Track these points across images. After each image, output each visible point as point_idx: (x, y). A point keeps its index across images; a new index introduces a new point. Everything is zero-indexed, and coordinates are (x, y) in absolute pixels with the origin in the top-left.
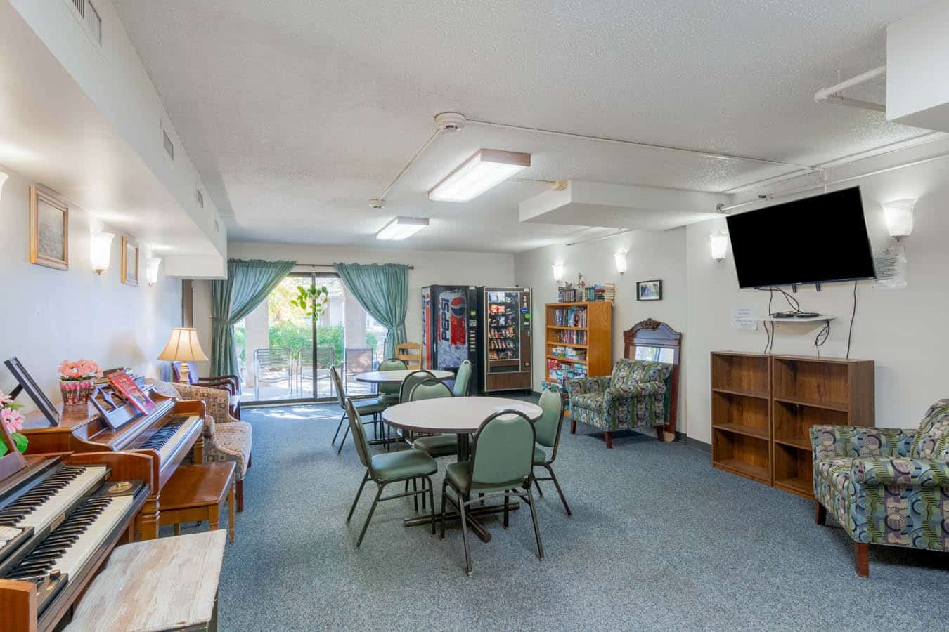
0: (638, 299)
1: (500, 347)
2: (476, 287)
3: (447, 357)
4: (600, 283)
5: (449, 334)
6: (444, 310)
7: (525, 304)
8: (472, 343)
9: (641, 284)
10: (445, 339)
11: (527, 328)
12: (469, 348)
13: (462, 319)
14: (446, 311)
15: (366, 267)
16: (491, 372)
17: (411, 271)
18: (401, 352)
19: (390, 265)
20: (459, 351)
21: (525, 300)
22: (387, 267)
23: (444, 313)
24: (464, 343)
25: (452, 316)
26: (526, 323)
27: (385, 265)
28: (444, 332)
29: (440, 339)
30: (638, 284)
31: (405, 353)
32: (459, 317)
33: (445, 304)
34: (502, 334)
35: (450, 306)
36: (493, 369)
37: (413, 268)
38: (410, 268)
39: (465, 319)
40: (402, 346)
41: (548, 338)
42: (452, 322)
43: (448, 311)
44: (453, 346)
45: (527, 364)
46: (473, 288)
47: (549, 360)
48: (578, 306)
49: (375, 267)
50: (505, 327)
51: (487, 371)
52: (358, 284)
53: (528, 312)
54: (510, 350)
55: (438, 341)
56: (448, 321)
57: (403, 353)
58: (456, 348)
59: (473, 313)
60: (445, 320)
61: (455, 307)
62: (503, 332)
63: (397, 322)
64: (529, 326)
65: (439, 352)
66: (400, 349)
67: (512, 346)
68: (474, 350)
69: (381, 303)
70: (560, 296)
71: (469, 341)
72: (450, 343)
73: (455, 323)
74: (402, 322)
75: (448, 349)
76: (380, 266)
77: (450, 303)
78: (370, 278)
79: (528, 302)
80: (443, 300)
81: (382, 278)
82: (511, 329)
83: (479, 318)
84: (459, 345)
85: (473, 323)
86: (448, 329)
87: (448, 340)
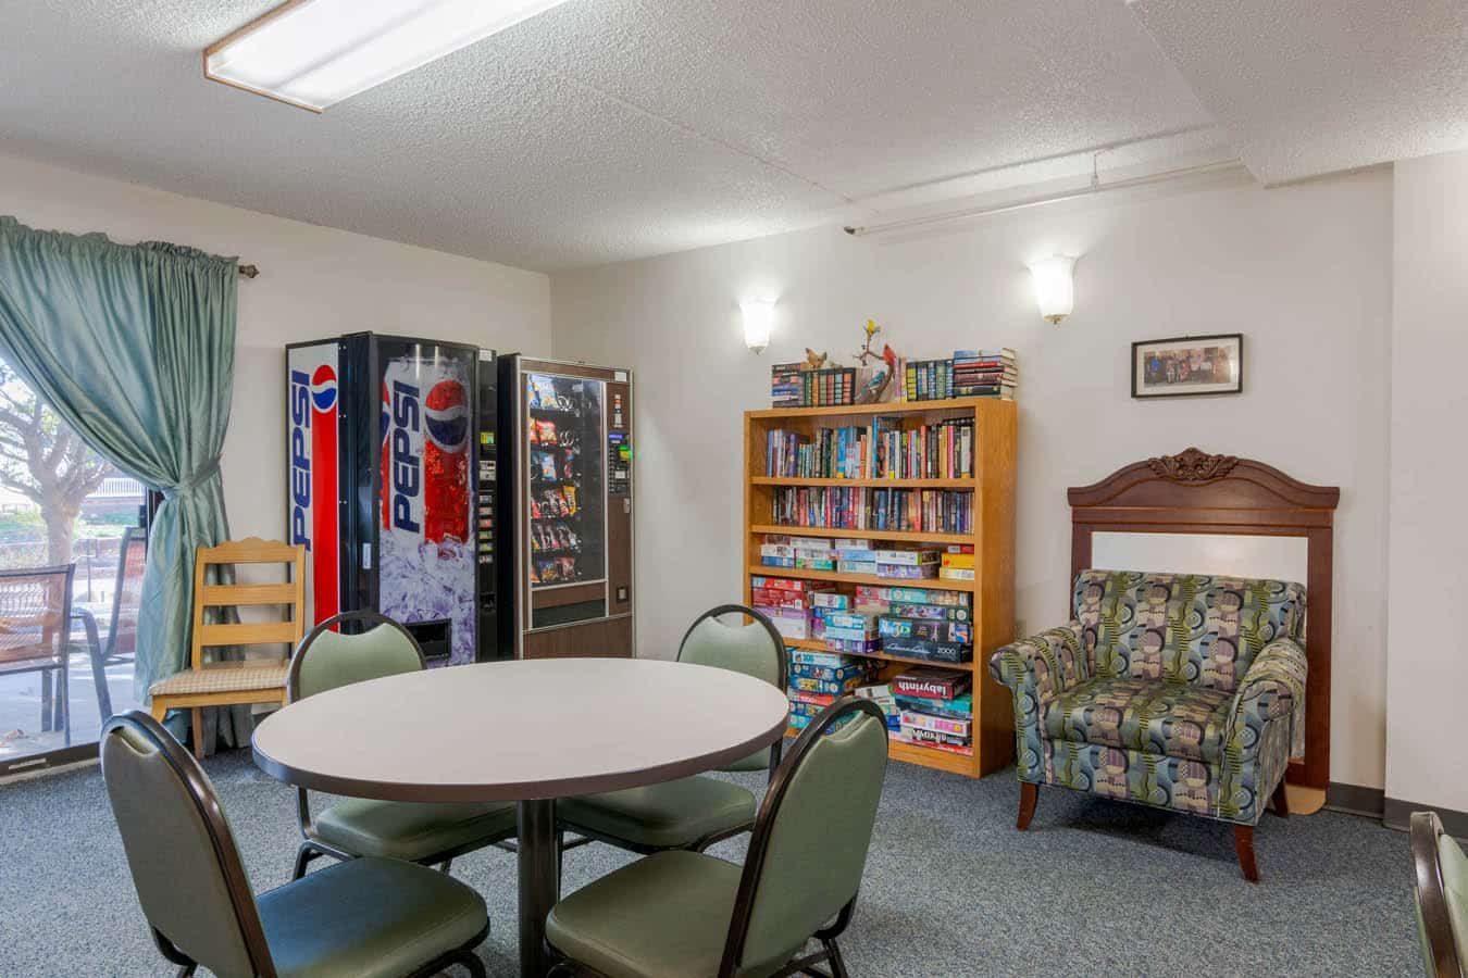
0: (1134, 394)
1: (545, 547)
2: (494, 353)
3: (413, 587)
4: (980, 343)
5: (418, 508)
6: (402, 422)
7: (618, 418)
8: (484, 536)
9: (1142, 350)
10: (407, 524)
11: (623, 489)
12: (478, 554)
13: (460, 456)
14: (408, 429)
15: (63, 243)
16: (534, 627)
17: (243, 286)
18: (211, 577)
19: (168, 249)
20: (449, 563)
21: (618, 406)
22: (152, 255)
23: (399, 434)
24: (464, 537)
25: (430, 444)
26: (620, 475)
27: (142, 246)
28: (400, 500)
29: (387, 526)
30: (1135, 345)
31: (227, 579)
32: (449, 449)
33: (408, 402)
34: (548, 507)
35: (424, 410)
36: (541, 616)
37: (252, 272)
38: (242, 270)
39: (468, 455)
40: (217, 556)
41: (753, 517)
42: (428, 466)
43: (416, 428)
44: (432, 547)
45: (622, 594)
46: (485, 356)
47: (759, 583)
48: (884, 417)
49: (100, 250)
50: (558, 486)
51: (526, 626)
52: (21, 304)
53: (625, 442)
54: (567, 552)
55: (383, 534)
56: (414, 461)
57: (219, 581)
58: (441, 554)
59: (488, 439)
60: (405, 456)
61: (435, 415)
62: (552, 502)
63: (195, 464)
64: (626, 482)
65: (383, 574)
66: (207, 566)
67: (573, 542)
68: (489, 559)
69: (129, 393)
70: (776, 391)
71: (478, 529)
72: (421, 536)
73: (436, 470)
74: (211, 467)
75: (414, 556)
76: (124, 248)
77: (421, 400)
78: (79, 288)
79: (625, 412)
80: (398, 386)
81: (134, 298)
82: (570, 492)
83: (504, 455)
84: (450, 544)
85: (488, 472)
86: (414, 492)
87: (413, 528)
